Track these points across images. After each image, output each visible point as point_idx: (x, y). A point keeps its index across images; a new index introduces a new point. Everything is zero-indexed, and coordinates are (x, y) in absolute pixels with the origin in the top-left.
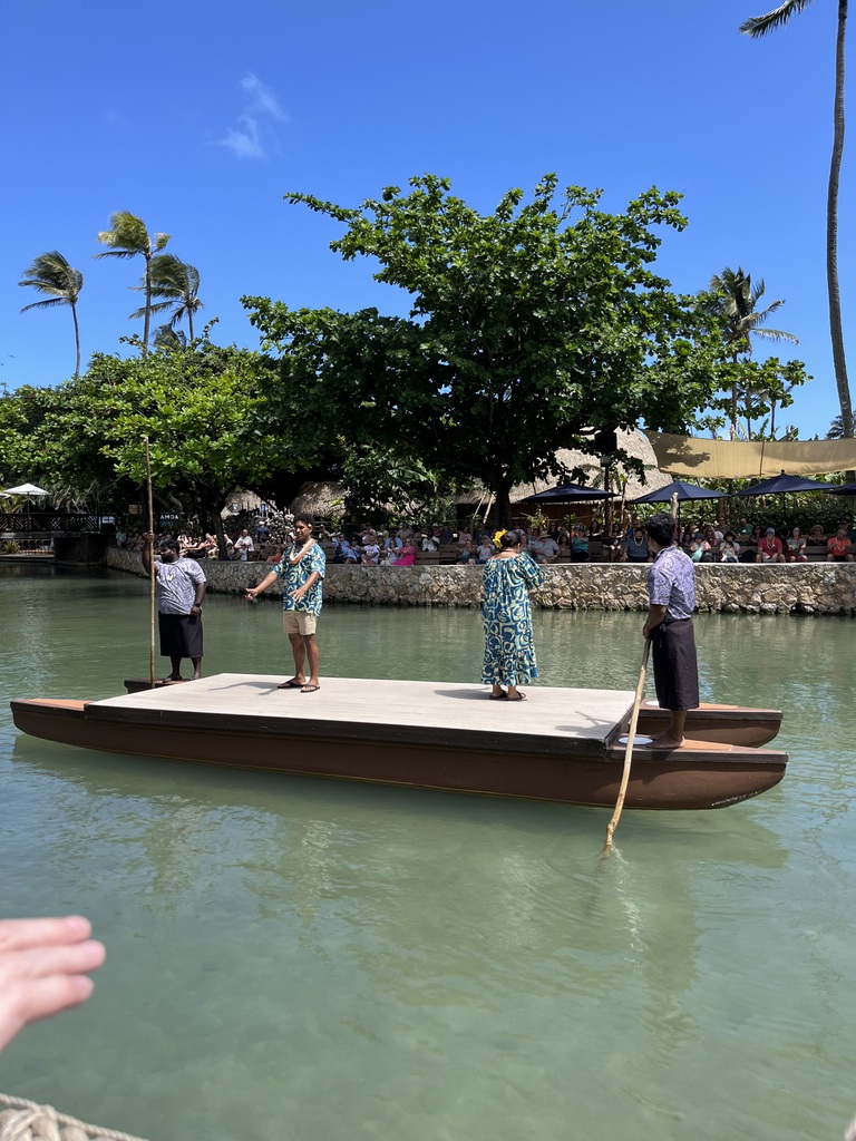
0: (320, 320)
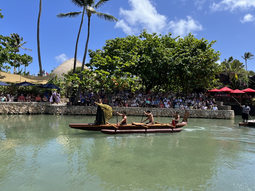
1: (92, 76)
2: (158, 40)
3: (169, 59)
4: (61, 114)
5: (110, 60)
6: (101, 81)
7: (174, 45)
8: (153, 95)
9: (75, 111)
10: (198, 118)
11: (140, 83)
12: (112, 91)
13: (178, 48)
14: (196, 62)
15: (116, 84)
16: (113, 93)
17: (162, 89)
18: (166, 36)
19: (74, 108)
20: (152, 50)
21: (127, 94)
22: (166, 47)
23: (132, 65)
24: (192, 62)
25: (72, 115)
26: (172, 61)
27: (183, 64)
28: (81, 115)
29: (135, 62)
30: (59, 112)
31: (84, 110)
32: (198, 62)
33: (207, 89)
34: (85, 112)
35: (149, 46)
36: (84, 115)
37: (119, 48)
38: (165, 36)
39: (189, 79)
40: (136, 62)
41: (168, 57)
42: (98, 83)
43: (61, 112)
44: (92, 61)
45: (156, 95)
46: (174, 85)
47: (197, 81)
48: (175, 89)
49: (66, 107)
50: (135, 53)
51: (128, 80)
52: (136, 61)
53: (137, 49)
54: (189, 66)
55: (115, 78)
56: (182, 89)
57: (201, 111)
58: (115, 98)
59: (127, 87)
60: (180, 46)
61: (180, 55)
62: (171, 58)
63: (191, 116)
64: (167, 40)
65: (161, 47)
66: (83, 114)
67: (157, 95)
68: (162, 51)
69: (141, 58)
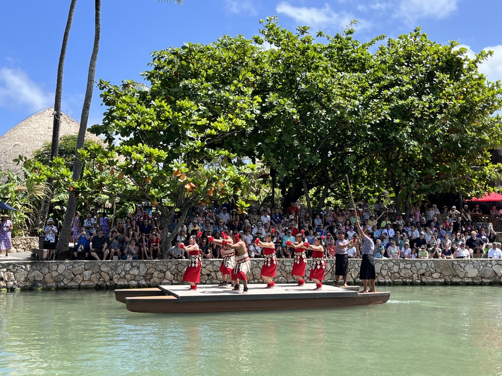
1: (112, 163)
2: (315, 49)
3: (349, 106)
4: (12, 290)
5: (169, 112)
6: (140, 180)
7: (363, 64)
8: (307, 219)
9: (59, 278)
10: (445, 284)
11: (264, 182)
12: (177, 210)
13: (376, 73)
14: (433, 113)
15: (187, 186)
16: (180, 214)
17: (331, 199)
18: (337, 37)
19: (55, 268)
20: (298, 79)
21: (225, 217)
22: (341, 69)
23: (238, 128)
24: (422, 112)
25: (47, 289)
26: (359, 110)
27: (393, 120)
28: (80, 288)
29: (246, 116)
30: (6, 282)
31: (87, 273)
32: (437, 113)
33: (469, 195)
34: (90, 280)
35: (289, 67)
36: (87, 288)
37: (195, 75)
38: (335, 38)
39: (411, 165)
40: (249, 116)
41: (348, 101)
42: (130, 185)
43: (12, 283)
44: (109, 117)
45: (314, 217)
46: (369, 184)
47: (439, 170)
48: (370, 197)
49: (28, 266)
50: (245, 89)
51: (226, 174)
52: (248, 114)
53: (252, 79)
54: (412, 128)
55: (184, 168)
56: (393, 195)
57: (453, 264)
58: (188, 230)
59: (223, 194)
60: (383, 66)
61: (385, 92)
62: (357, 102)
63: (424, 280)
64: (341, 49)
65: (326, 69)
66: (86, 286)
67: (318, 217)
68: (329, 83)
69: (264, 105)
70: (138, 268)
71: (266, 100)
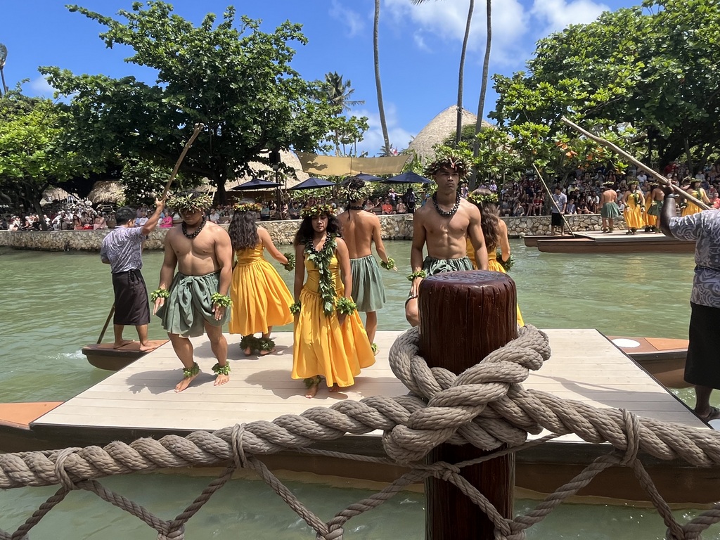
0: (97, 83)
1: (504, 142)
5: (552, 92)
6: (526, 153)
11: (640, 145)
12: (556, 176)
15: (568, 154)
17: (714, 155)
20: (685, 38)
23: (618, 96)
29: (627, 84)
40: (630, 84)
44: (501, 104)
50: (627, 58)
52: (629, 81)
53: (632, 46)
55: (565, 139)
58: (567, 191)
59: (601, 158)
67: (700, 172)
69: (645, 70)
70: (526, 222)
71: (648, 65)
